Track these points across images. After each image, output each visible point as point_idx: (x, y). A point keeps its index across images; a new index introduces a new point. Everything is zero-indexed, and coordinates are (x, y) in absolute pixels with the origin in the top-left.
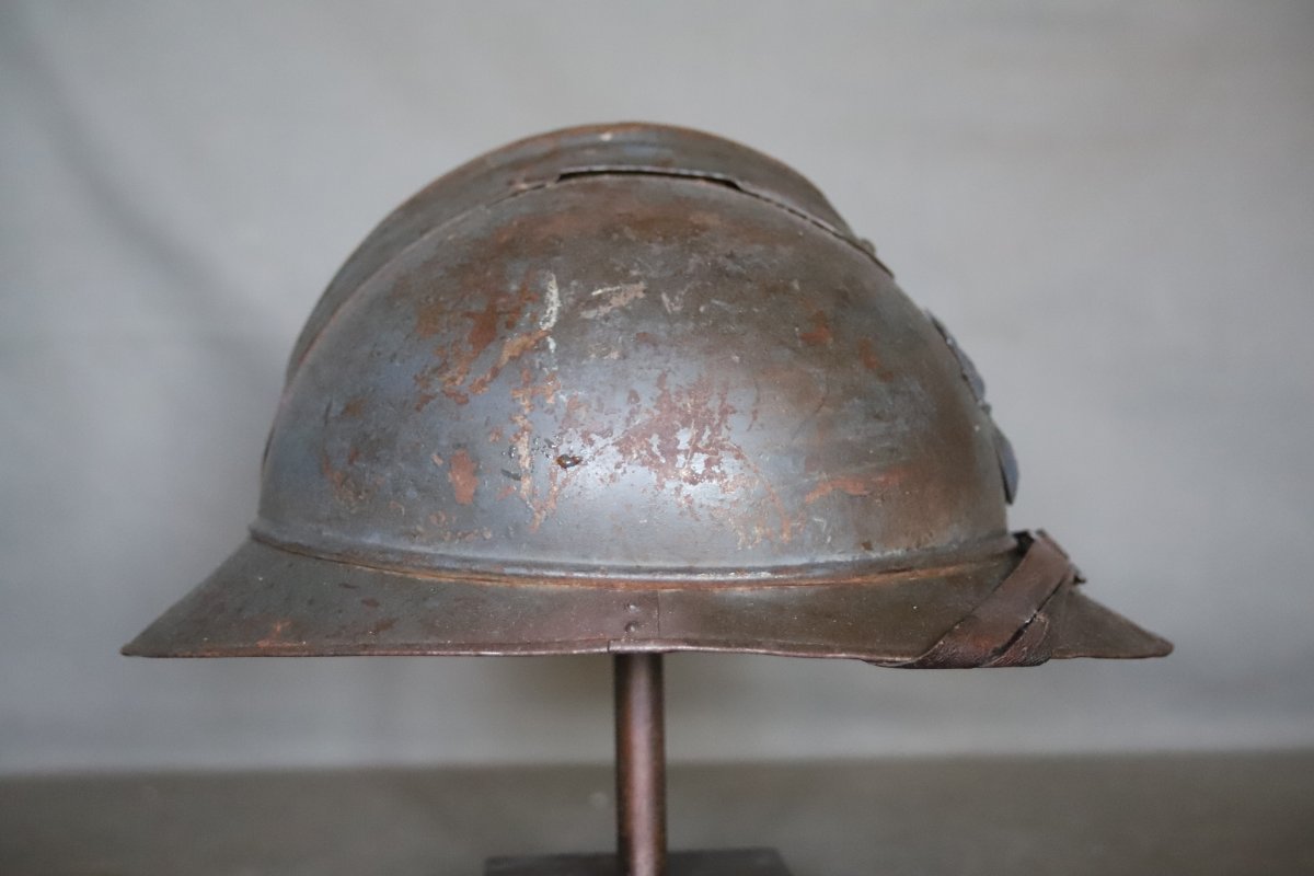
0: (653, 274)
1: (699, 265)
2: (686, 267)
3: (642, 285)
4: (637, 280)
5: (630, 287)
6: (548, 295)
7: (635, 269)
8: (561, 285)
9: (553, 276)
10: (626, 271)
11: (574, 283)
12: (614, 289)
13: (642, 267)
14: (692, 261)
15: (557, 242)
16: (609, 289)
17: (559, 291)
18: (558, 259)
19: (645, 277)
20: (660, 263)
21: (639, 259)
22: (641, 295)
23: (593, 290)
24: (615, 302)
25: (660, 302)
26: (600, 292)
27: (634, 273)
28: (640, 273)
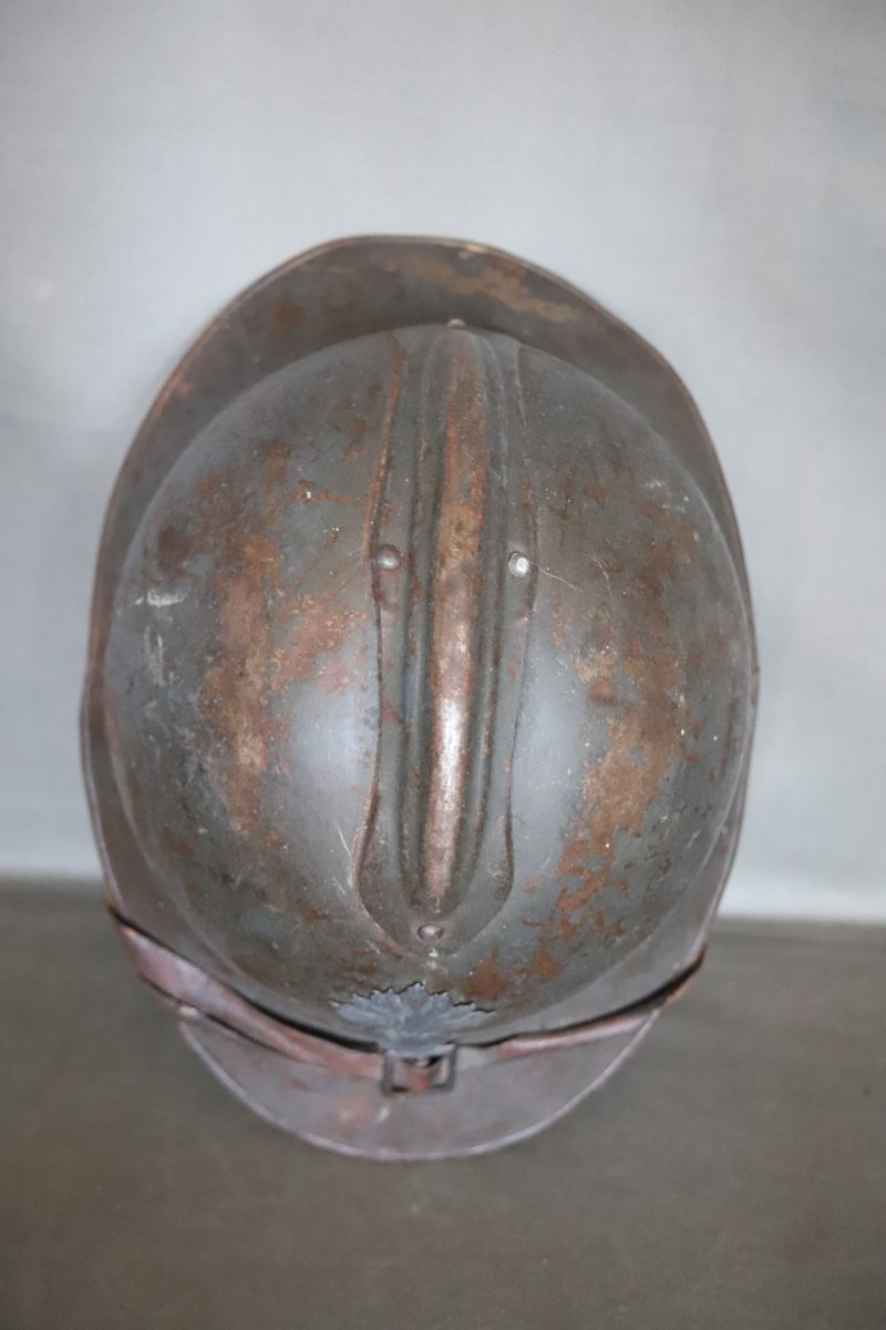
0: (171, 694)
1: (184, 738)
2: (180, 726)
3: (162, 683)
4: (166, 678)
5: (160, 671)
6: (168, 595)
7: (175, 675)
8: (172, 607)
9: (181, 600)
10: (174, 668)
11: (170, 619)
12: (161, 657)
13: (176, 683)
14: (186, 731)
15: (215, 603)
16: (161, 652)
17: (168, 606)
18: (197, 605)
19: (169, 686)
20: (179, 700)
21: (183, 681)
22: (155, 681)
23: (163, 637)
24: (152, 657)
25: (150, 699)
26: (160, 643)
27: (171, 675)
28: (171, 682)
